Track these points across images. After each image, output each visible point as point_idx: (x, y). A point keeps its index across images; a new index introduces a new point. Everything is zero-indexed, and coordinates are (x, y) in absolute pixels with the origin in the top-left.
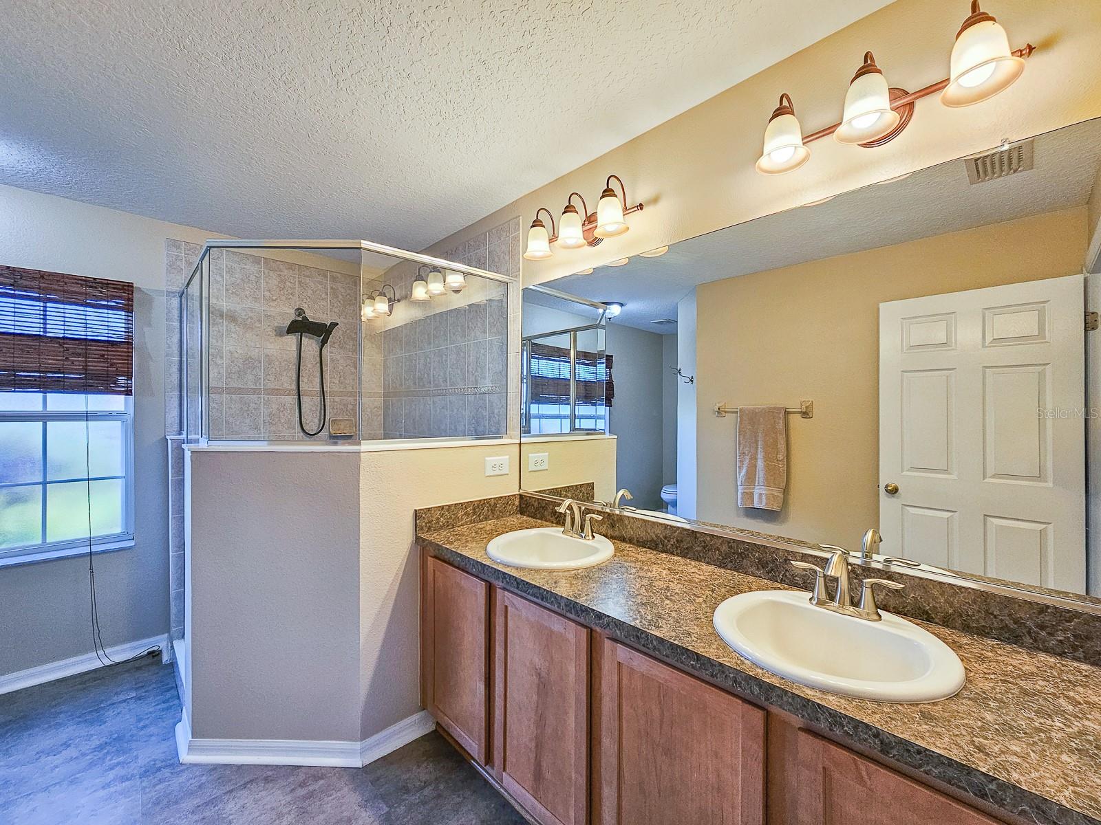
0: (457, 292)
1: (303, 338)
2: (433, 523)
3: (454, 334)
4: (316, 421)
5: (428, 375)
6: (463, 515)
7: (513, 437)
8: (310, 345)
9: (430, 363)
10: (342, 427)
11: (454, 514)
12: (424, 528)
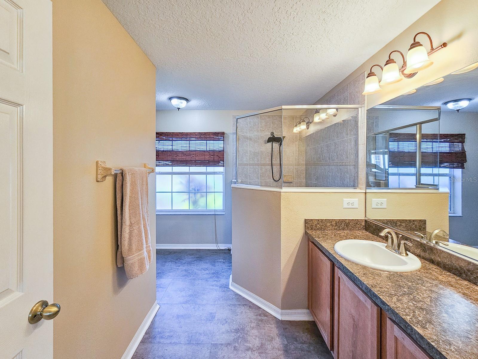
0: (335, 116)
1: (273, 143)
2: (314, 226)
3: (333, 136)
4: (278, 176)
5: (323, 156)
6: (330, 225)
7: (362, 189)
8: (276, 145)
9: (323, 150)
10: (288, 178)
11: (325, 224)
12: (309, 228)
